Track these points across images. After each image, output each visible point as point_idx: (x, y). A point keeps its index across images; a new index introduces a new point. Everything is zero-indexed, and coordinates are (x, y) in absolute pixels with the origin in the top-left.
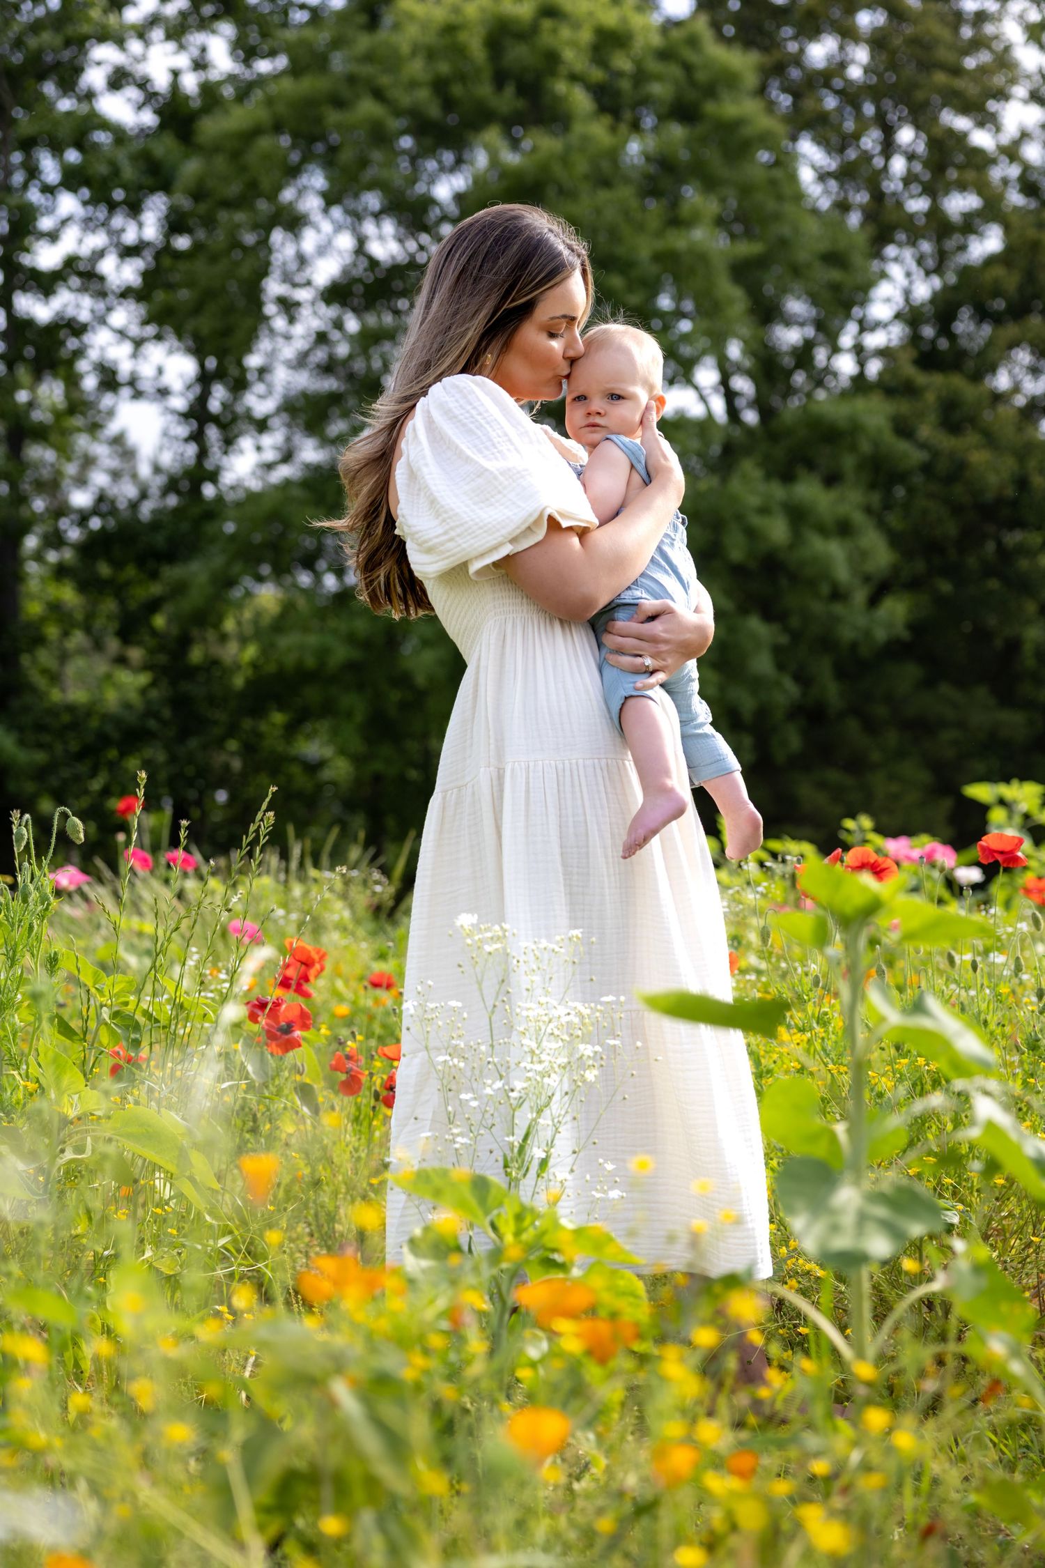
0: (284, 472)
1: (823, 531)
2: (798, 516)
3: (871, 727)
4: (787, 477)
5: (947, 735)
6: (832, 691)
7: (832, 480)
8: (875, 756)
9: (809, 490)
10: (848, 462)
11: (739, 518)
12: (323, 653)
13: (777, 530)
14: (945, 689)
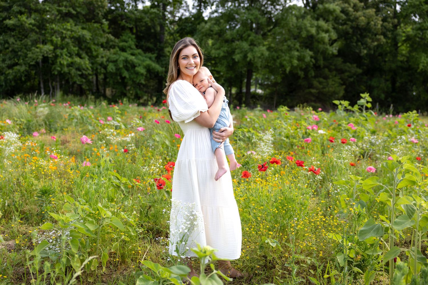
0: (216, 15)
1: (323, 31)
2: (319, 28)
3: (330, 70)
4: (317, 19)
5: (347, 74)
6: (321, 62)
7: (327, 21)
8: (331, 76)
9: (322, 23)
10: (331, 18)
11: (306, 28)
12: (219, 54)
13: (313, 31)
14: (348, 64)
